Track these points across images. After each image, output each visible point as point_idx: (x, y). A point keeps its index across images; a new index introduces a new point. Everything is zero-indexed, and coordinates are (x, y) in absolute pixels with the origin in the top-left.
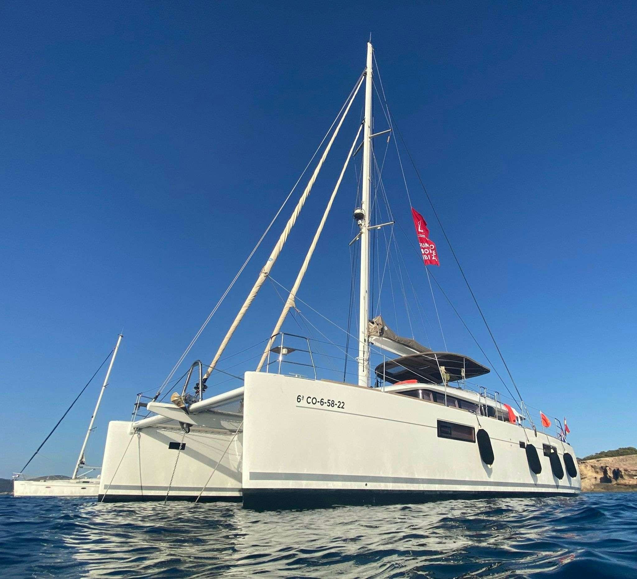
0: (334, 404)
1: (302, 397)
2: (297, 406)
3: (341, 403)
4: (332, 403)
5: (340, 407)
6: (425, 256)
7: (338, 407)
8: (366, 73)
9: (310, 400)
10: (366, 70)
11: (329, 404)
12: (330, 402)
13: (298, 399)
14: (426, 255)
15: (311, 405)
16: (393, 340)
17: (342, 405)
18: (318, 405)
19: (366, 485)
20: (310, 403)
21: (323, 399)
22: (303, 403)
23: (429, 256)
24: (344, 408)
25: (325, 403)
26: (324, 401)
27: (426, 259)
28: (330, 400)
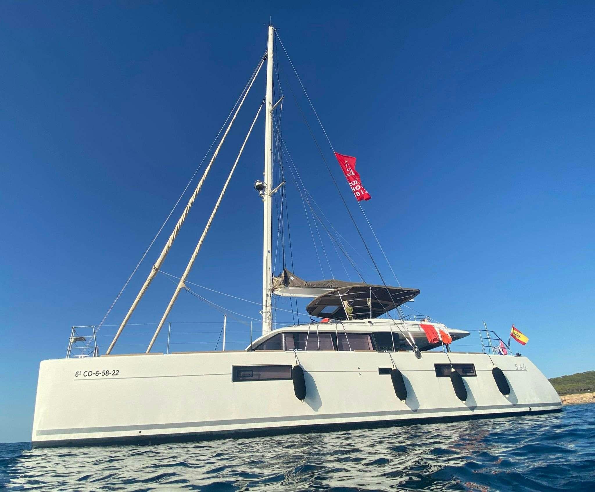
0: (109, 373)
1: (79, 372)
2: (75, 380)
3: (116, 371)
4: (107, 373)
5: (114, 375)
6: (356, 193)
7: (113, 375)
8: (266, 57)
9: (86, 374)
10: (267, 53)
11: (103, 374)
12: (105, 372)
13: (76, 374)
14: (358, 192)
15: (88, 377)
16: (301, 287)
17: (116, 372)
18: (94, 376)
19: (140, 432)
20: (86, 376)
21: (98, 371)
22: (81, 377)
23: (362, 191)
24: (118, 375)
25: (100, 374)
26: (99, 373)
27: (358, 196)
28: (105, 371)
